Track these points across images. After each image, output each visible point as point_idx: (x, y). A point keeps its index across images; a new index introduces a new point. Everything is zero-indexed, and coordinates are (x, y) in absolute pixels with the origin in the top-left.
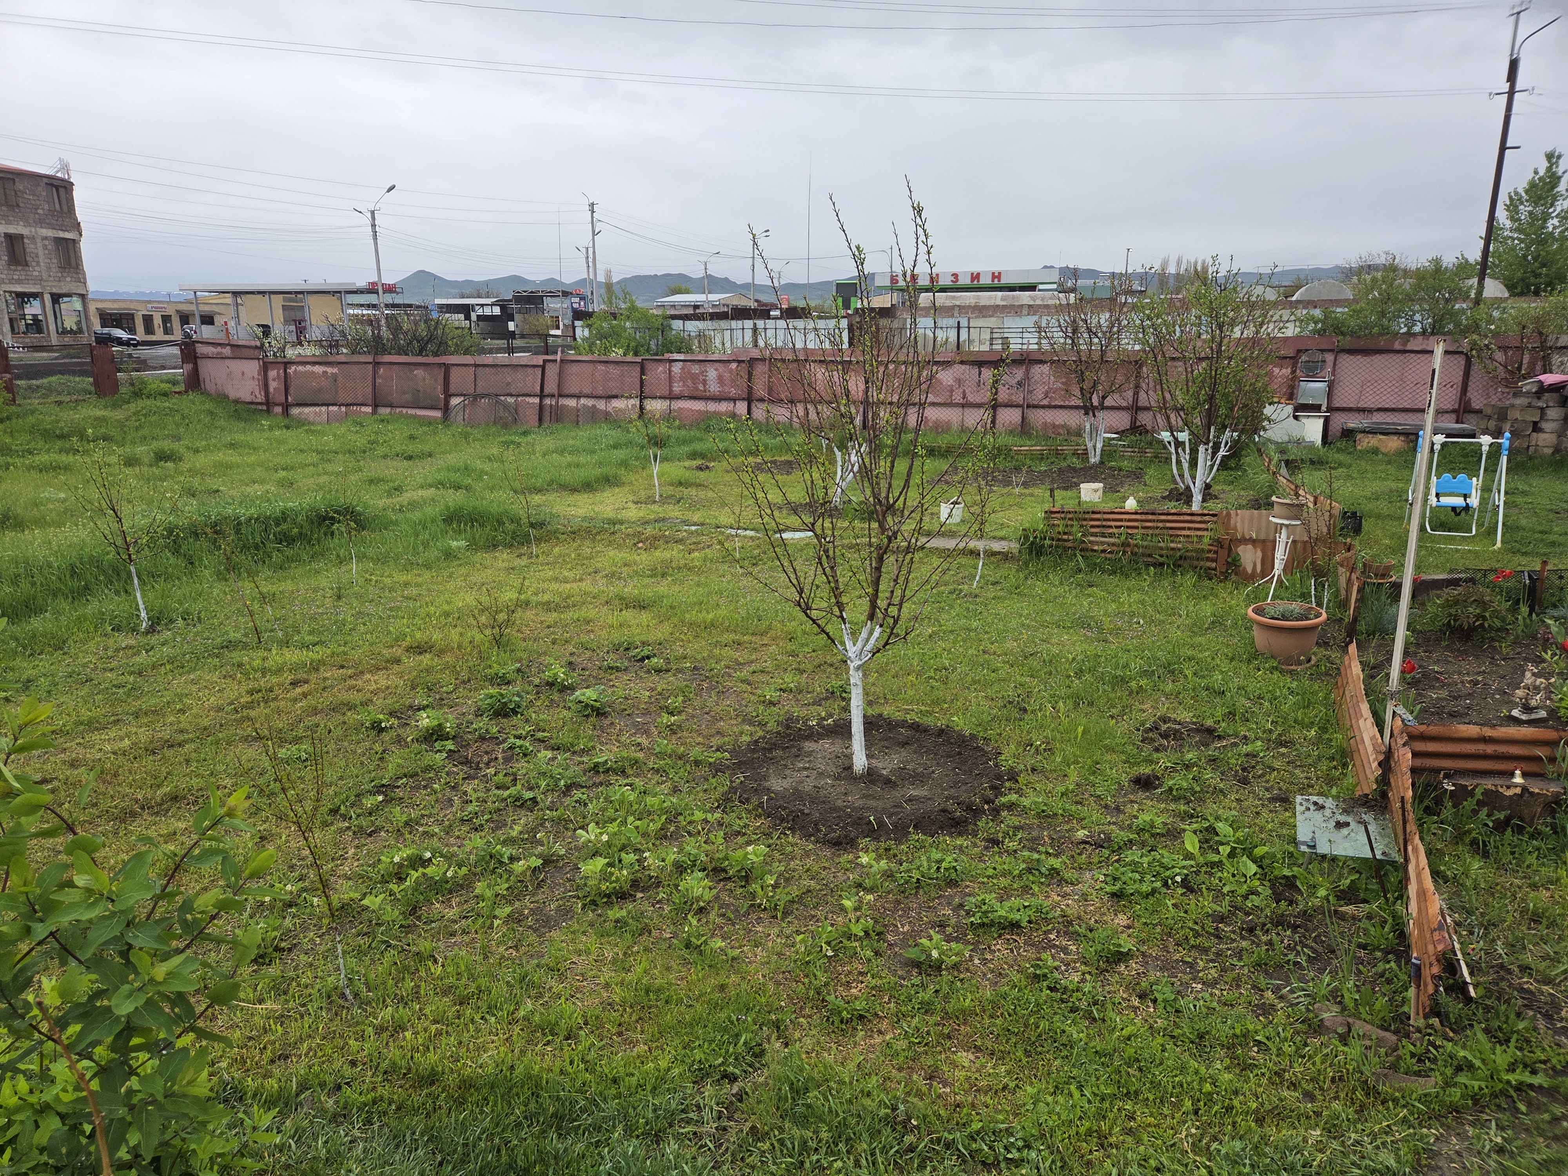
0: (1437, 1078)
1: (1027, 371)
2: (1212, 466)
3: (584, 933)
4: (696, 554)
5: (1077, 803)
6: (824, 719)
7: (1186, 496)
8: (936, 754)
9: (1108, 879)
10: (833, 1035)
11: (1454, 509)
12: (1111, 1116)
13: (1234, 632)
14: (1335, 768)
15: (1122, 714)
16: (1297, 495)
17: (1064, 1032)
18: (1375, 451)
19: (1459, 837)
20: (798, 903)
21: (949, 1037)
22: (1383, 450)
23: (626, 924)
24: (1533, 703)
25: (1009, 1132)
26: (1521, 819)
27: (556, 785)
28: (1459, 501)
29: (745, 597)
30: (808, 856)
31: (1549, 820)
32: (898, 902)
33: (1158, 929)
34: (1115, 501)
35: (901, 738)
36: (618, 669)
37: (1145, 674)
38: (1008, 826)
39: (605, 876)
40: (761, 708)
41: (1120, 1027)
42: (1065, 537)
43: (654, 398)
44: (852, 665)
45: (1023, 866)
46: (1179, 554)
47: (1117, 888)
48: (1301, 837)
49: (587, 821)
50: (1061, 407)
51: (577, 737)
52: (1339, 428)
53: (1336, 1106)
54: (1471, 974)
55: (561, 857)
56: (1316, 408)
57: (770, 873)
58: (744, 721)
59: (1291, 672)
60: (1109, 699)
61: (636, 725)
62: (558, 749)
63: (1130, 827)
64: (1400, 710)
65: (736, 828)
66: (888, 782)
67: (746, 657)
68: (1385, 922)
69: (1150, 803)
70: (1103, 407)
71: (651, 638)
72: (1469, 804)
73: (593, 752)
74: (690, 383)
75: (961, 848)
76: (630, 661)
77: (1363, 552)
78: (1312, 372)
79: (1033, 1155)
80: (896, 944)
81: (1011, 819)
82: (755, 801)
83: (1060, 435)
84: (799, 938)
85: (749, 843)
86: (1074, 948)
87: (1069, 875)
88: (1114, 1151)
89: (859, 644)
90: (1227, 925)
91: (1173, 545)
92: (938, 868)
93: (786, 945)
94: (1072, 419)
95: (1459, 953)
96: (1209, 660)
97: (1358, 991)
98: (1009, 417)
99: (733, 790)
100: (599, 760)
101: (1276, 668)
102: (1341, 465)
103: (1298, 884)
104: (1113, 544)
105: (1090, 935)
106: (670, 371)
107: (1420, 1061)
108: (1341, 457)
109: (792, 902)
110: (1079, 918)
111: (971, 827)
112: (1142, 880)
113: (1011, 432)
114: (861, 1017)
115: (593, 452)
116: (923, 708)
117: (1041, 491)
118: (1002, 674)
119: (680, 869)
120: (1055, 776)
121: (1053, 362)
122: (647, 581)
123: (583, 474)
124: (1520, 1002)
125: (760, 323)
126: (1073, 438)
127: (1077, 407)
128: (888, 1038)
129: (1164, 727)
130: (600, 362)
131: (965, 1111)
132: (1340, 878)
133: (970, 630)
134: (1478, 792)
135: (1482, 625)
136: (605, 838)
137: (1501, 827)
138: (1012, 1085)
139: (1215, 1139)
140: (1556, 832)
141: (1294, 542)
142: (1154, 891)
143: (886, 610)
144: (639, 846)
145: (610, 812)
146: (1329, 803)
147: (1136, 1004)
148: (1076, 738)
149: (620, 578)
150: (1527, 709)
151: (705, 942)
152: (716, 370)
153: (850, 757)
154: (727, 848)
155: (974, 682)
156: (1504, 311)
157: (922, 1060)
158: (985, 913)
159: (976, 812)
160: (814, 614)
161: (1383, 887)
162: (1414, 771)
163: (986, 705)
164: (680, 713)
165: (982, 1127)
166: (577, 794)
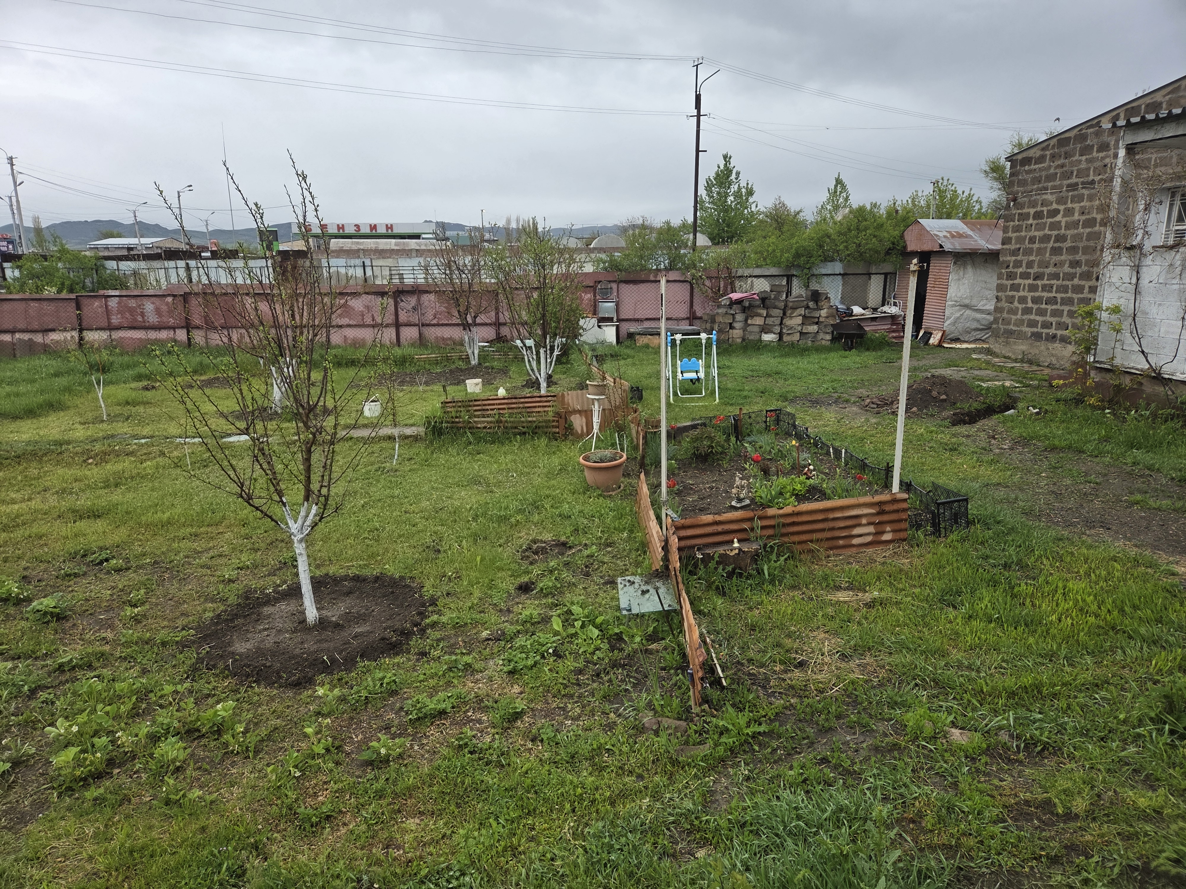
0: (710, 743)
1: (419, 300)
2: (551, 362)
3: (62, 818)
4: (149, 463)
5: (480, 612)
6: (279, 586)
7: (536, 384)
8: (374, 597)
9: (505, 662)
10: (305, 839)
11: (691, 380)
12: (519, 832)
13: (574, 474)
14: (640, 555)
15: (507, 541)
16: (604, 378)
17: (483, 781)
18: (647, 346)
19: (709, 586)
20: (267, 740)
21: (399, 811)
22: (651, 345)
23: (105, 799)
24: (742, 496)
25: (449, 868)
26: (741, 569)
27: (20, 692)
28: (693, 375)
29: (198, 495)
30: (273, 700)
31: (754, 566)
32: (352, 718)
33: (541, 689)
34: (491, 391)
35: (345, 589)
36: (76, 575)
37: (520, 511)
38: (432, 640)
39: (78, 762)
40: (221, 586)
41: (520, 766)
42: (457, 420)
43: (91, 330)
44: (295, 539)
45: (445, 667)
46: (534, 425)
47: (511, 667)
48: (622, 606)
49: (56, 716)
50: (446, 325)
51: (39, 644)
52: (625, 332)
53: (657, 778)
54: (723, 671)
55: (32, 756)
56: (610, 320)
57: (240, 722)
58: (206, 600)
59: (610, 496)
60: (497, 533)
61: (99, 622)
62: (19, 658)
63: (517, 621)
64: (670, 512)
65: (206, 692)
66: (337, 626)
67: (203, 546)
68: (674, 650)
69: (529, 602)
70: (476, 325)
71: (108, 542)
72: (712, 565)
73: (57, 654)
74: (128, 315)
75: (398, 664)
76: (88, 566)
77: (644, 413)
78: (606, 295)
79: (467, 879)
80: (352, 752)
81: (434, 634)
82: (221, 665)
83: (449, 345)
84: (269, 769)
85: (218, 702)
86: (485, 718)
87: (477, 666)
88: (523, 856)
89: (300, 521)
90: (584, 675)
91: (530, 419)
92: (382, 684)
93: (259, 778)
94: (456, 333)
95: (715, 660)
96: (560, 495)
97: (663, 699)
98: (409, 333)
99: (200, 660)
100: (64, 660)
101: (600, 495)
102: (629, 356)
103: (624, 637)
104: (491, 422)
105: (495, 705)
106: (107, 306)
107: (700, 734)
108: (628, 351)
109: (262, 740)
110: (488, 695)
111: (404, 647)
112: (527, 658)
113: (413, 345)
114: (328, 818)
115: (34, 381)
116: (361, 563)
117: (437, 388)
118: (420, 527)
119: (154, 739)
120: (463, 595)
121: (436, 292)
122: (102, 492)
123: (23, 402)
124: (749, 682)
125: (192, 263)
126: (458, 347)
127: (458, 325)
128: (351, 827)
129: (535, 547)
130: (33, 300)
131: (415, 863)
132: (648, 626)
133: (393, 497)
134: (716, 556)
135: (712, 452)
136: (75, 729)
137: (730, 575)
138: (449, 832)
139: (587, 825)
140: (759, 573)
141: (604, 410)
142: (536, 663)
143: (319, 491)
144: (111, 729)
145: (79, 705)
146: (637, 579)
147: (530, 746)
148: (476, 566)
149: (71, 493)
150: (740, 500)
151: (184, 796)
152: (153, 303)
153: (303, 612)
154: (199, 711)
155: (400, 536)
156: (708, 255)
157: (379, 835)
158: (421, 708)
159: (407, 634)
160: (257, 502)
161: (671, 628)
162: (680, 549)
163: (409, 552)
164: (143, 604)
165: (429, 871)
166: (43, 695)
